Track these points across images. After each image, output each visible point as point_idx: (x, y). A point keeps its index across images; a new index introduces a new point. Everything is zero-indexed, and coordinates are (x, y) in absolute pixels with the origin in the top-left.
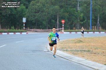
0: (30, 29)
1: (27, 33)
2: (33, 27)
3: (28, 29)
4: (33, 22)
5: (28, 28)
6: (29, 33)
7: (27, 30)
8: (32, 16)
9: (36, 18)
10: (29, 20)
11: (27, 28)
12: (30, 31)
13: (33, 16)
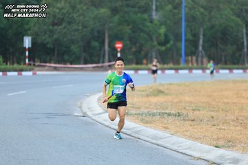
0: (41, 62)
1: (34, 74)
2: (48, 58)
3: (37, 64)
4: (48, 46)
5: (36, 60)
6: (38, 73)
7: (34, 65)
8: (45, 33)
9: (55, 36)
10: (39, 41)
11: (34, 61)
12: (40, 68)
13: (48, 32)
